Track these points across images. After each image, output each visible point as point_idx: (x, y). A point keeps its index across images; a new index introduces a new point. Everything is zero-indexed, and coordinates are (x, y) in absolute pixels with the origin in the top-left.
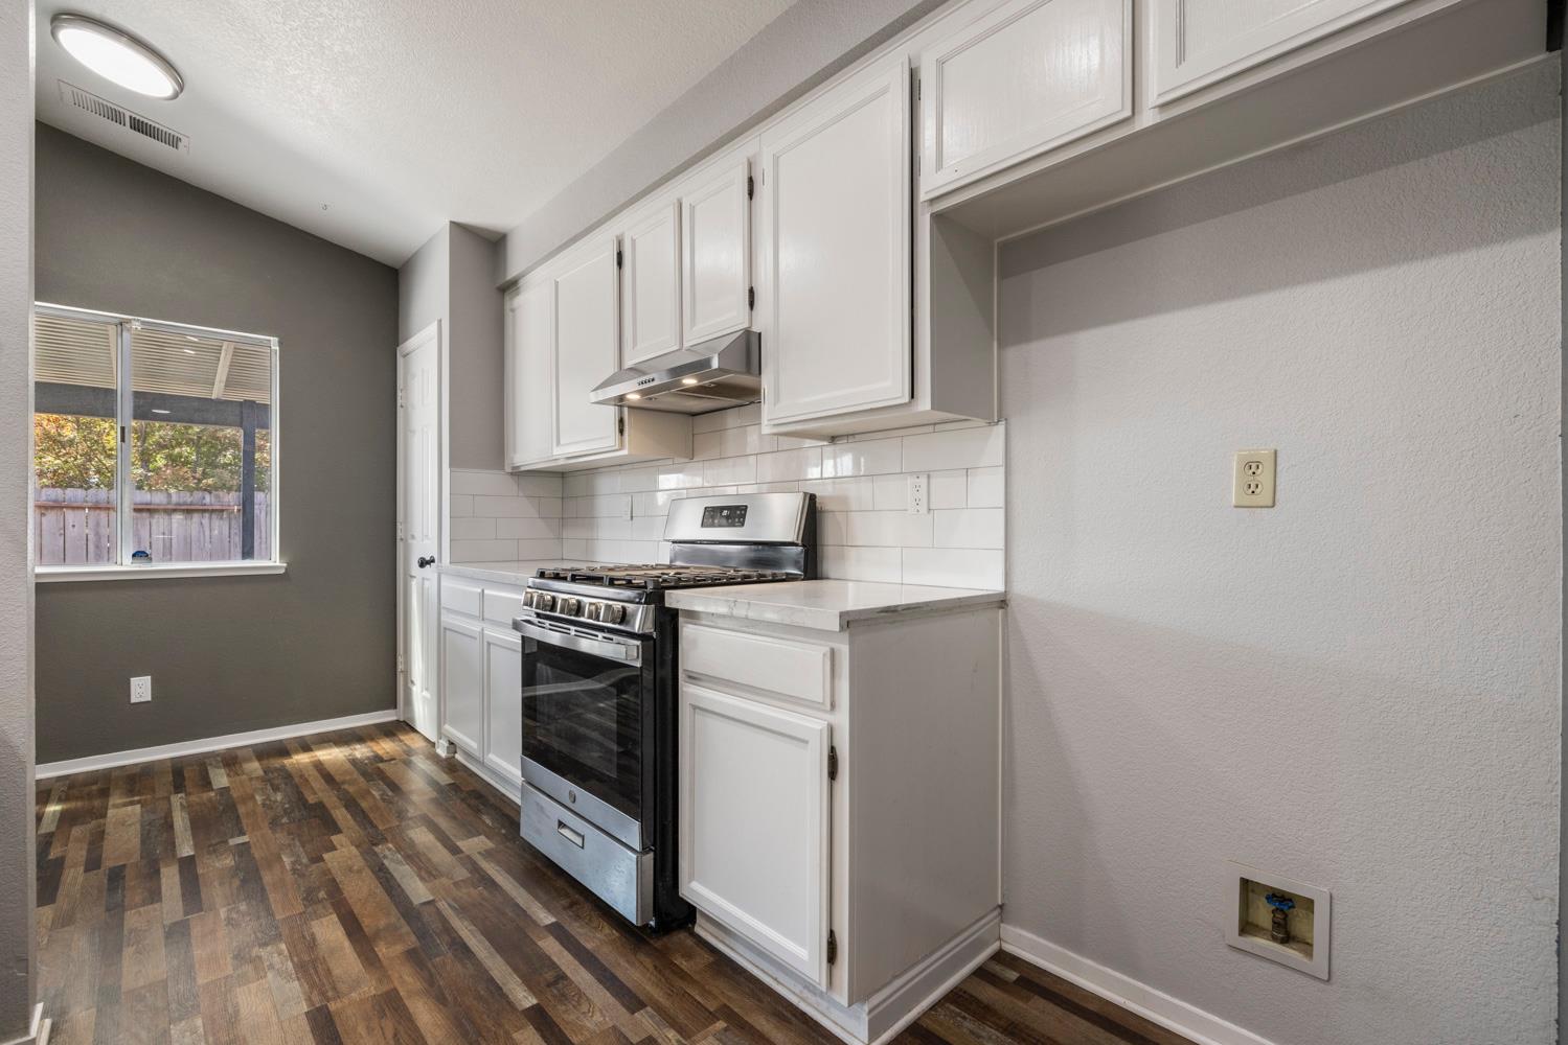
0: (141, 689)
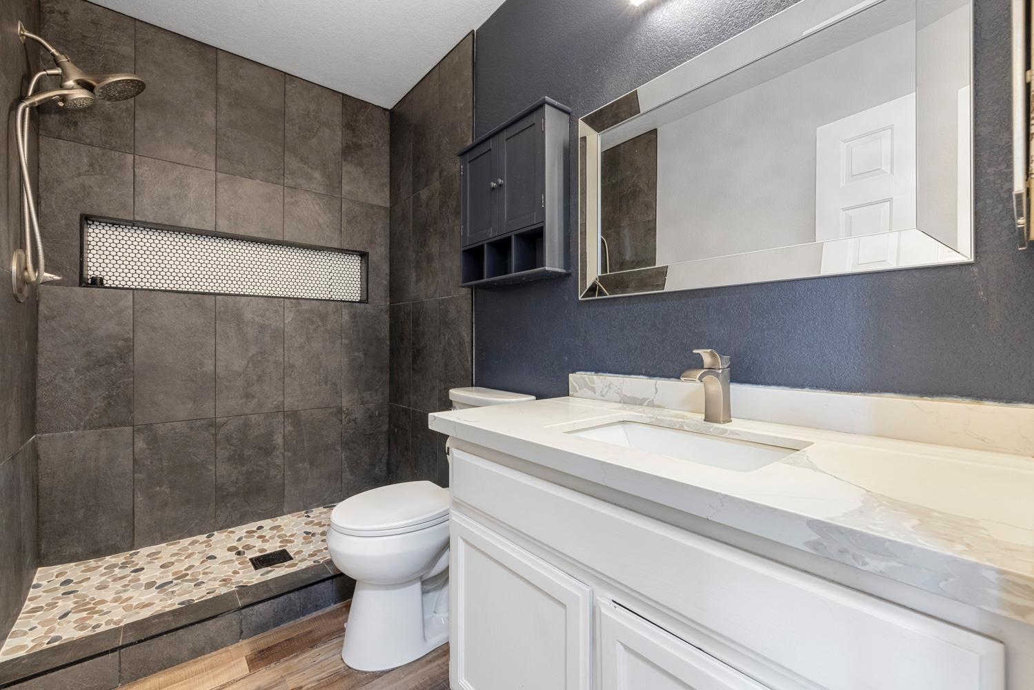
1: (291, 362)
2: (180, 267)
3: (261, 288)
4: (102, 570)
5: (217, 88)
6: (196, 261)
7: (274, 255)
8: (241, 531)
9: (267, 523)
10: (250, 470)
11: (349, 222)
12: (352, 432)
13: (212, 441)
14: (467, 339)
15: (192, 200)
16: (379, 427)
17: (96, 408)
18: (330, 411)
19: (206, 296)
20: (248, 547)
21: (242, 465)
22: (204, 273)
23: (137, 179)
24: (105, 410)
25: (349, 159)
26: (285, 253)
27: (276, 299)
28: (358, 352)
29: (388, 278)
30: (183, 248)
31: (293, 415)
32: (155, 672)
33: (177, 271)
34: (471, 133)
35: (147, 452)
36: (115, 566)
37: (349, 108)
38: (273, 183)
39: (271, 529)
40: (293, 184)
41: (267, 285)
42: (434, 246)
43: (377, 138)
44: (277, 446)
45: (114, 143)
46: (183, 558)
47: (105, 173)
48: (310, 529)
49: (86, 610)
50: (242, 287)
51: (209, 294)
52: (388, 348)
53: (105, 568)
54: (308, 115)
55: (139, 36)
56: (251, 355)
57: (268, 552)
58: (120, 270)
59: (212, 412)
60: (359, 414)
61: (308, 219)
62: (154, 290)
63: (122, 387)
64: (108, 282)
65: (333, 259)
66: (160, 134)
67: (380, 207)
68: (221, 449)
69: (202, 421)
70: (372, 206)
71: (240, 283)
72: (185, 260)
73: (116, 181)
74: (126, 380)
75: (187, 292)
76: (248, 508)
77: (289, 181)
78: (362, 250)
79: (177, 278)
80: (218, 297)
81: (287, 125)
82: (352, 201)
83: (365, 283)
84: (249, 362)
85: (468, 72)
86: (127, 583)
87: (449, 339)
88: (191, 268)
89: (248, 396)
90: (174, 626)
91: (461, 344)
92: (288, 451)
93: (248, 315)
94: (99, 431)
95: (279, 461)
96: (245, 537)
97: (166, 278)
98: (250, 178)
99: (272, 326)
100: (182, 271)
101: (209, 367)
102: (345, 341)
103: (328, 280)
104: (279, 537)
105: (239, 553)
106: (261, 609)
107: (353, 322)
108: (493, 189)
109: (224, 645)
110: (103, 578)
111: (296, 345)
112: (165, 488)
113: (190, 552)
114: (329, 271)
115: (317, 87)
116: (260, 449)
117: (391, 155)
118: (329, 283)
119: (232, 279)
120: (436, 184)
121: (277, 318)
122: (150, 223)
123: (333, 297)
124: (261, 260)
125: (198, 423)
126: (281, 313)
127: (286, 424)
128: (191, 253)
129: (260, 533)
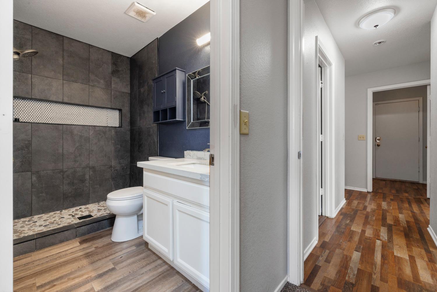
1: (92, 149)
2: (49, 114)
3: (80, 122)
4: (21, 222)
5: (63, 50)
6: (55, 112)
7: (85, 110)
8: (73, 209)
9: (83, 207)
10: (77, 188)
11: (114, 98)
12: (116, 174)
13: (62, 178)
14: (156, 141)
15: (54, 90)
16: (126, 172)
17: (17, 165)
18: (107, 167)
19: (59, 125)
20: (76, 214)
21: (73, 186)
22: (58, 117)
23: (32, 83)
24: (21, 166)
25: (114, 75)
26: (89, 109)
27: (86, 127)
28: (118, 145)
29: (130, 118)
30: (50, 108)
31: (93, 168)
32: (47, 247)
33: (48, 116)
34: (157, 72)
35: (37, 181)
36: (26, 221)
37: (114, 57)
38: (85, 84)
39: (84, 209)
40: (93, 85)
41: (83, 121)
42: (146, 108)
43: (125, 68)
44: (87, 179)
45: (24, 70)
46: (52, 218)
47: (20, 81)
48: (100, 208)
49: (18, 233)
50: (73, 122)
51: (60, 124)
52: (130, 144)
53: (22, 222)
54: (98, 60)
55: (33, 32)
56: (76, 146)
57: (84, 215)
58: (26, 116)
59: (62, 167)
60: (118, 167)
61: (98, 97)
62: (39, 123)
63: (27, 158)
64: (21, 120)
65: (108, 111)
66: (42, 67)
67: (126, 93)
68: (65, 180)
69: (58, 170)
70: (123, 93)
71: (72, 120)
72: (51, 112)
73: (24, 84)
74: (28, 155)
75: (52, 124)
76: (76, 202)
77: (91, 84)
78: (120, 108)
79: (48, 119)
80: (64, 126)
81: (90, 64)
82: (115, 91)
83: (121, 120)
84: (76, 149)
85: (156, 51)
86: (32, 225)
87: (150, 141)
88: (53, 115)
89: (75, 161)
90: (53, 233)
91: (154, 142)
92: (91, 181)
93: (75, 132)
94: (19, 174)
95: (87, 185)
96: (75, 211)
97: (43, 118)
98: (76, 82)
99: (85, 136)
100: (50, 116)
101: (60, 151)
102: (113, 142)
103: (106, 119)
104: (88, 211)
105: (73, 216)
106: (83, 228)
107: (116, 135)
108: (162, 93)
109: (70, 239)
110: (22, 225)
111: (94, 143)
112: (44, 194)
113: (54, 216)
114: (107, 116)
115: (102, 49)
116: (80, 180)
117: (130, 74)
118: (107, 120)
119: (69, 119)
120: (146, 87)
121: (87, 133)
122: (37, 99)
123: (108, 125)
124: (80, 112)
125: (56, 171)
126: (88, 131)
127: (90, 171)
128: (53, 109)
129: (80, 210)
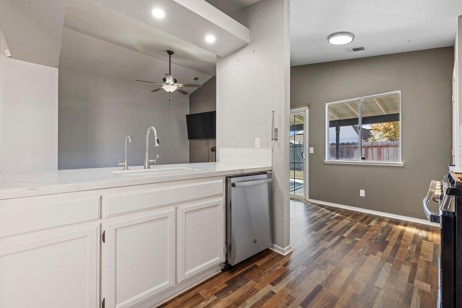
0: (362, 193)
